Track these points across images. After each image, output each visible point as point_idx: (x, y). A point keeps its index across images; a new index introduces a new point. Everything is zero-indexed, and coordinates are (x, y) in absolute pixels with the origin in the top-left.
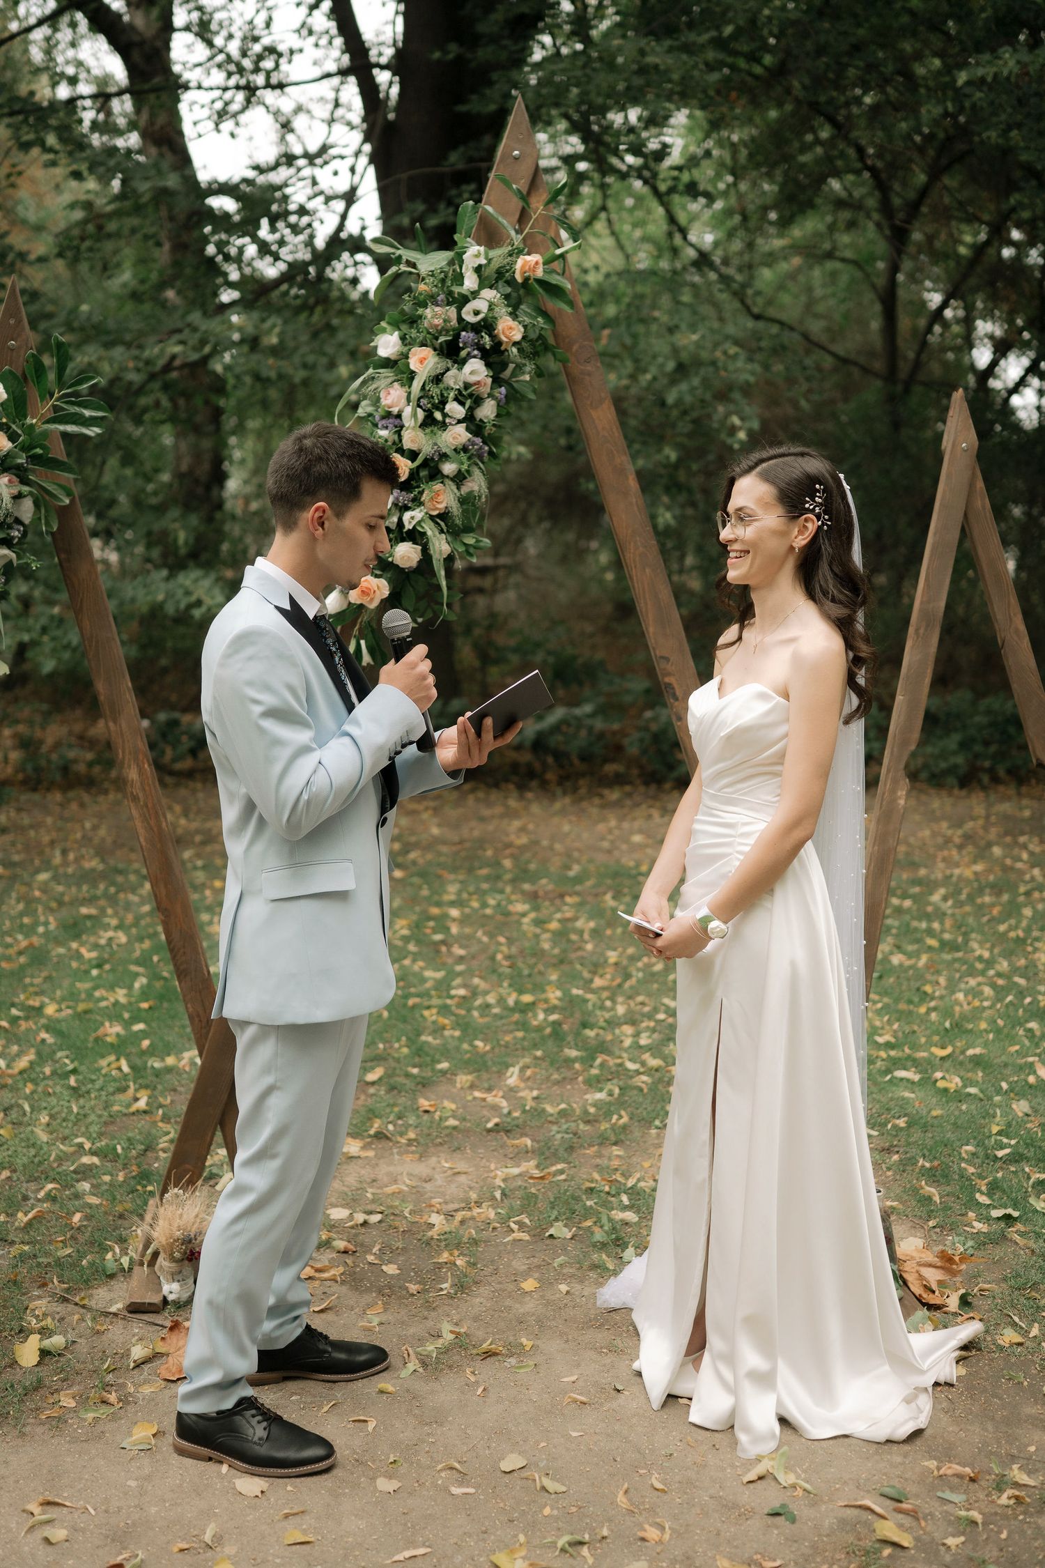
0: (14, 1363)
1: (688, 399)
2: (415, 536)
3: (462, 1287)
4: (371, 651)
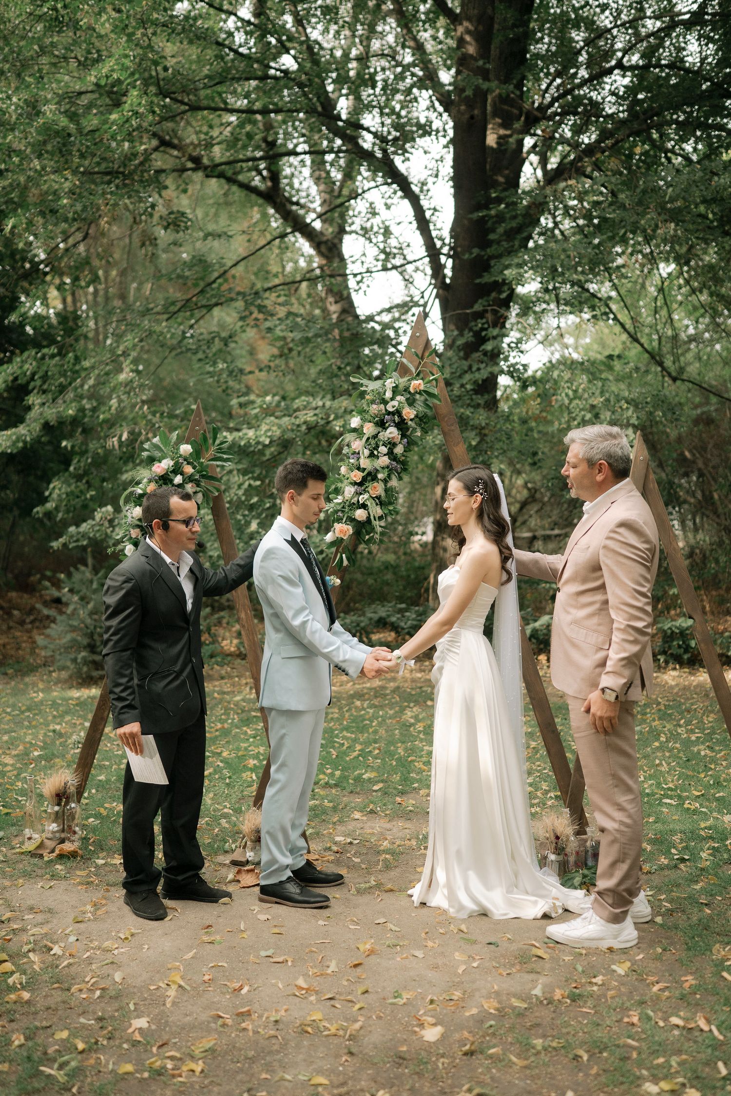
2: (364, 506)
4: (348, 559)
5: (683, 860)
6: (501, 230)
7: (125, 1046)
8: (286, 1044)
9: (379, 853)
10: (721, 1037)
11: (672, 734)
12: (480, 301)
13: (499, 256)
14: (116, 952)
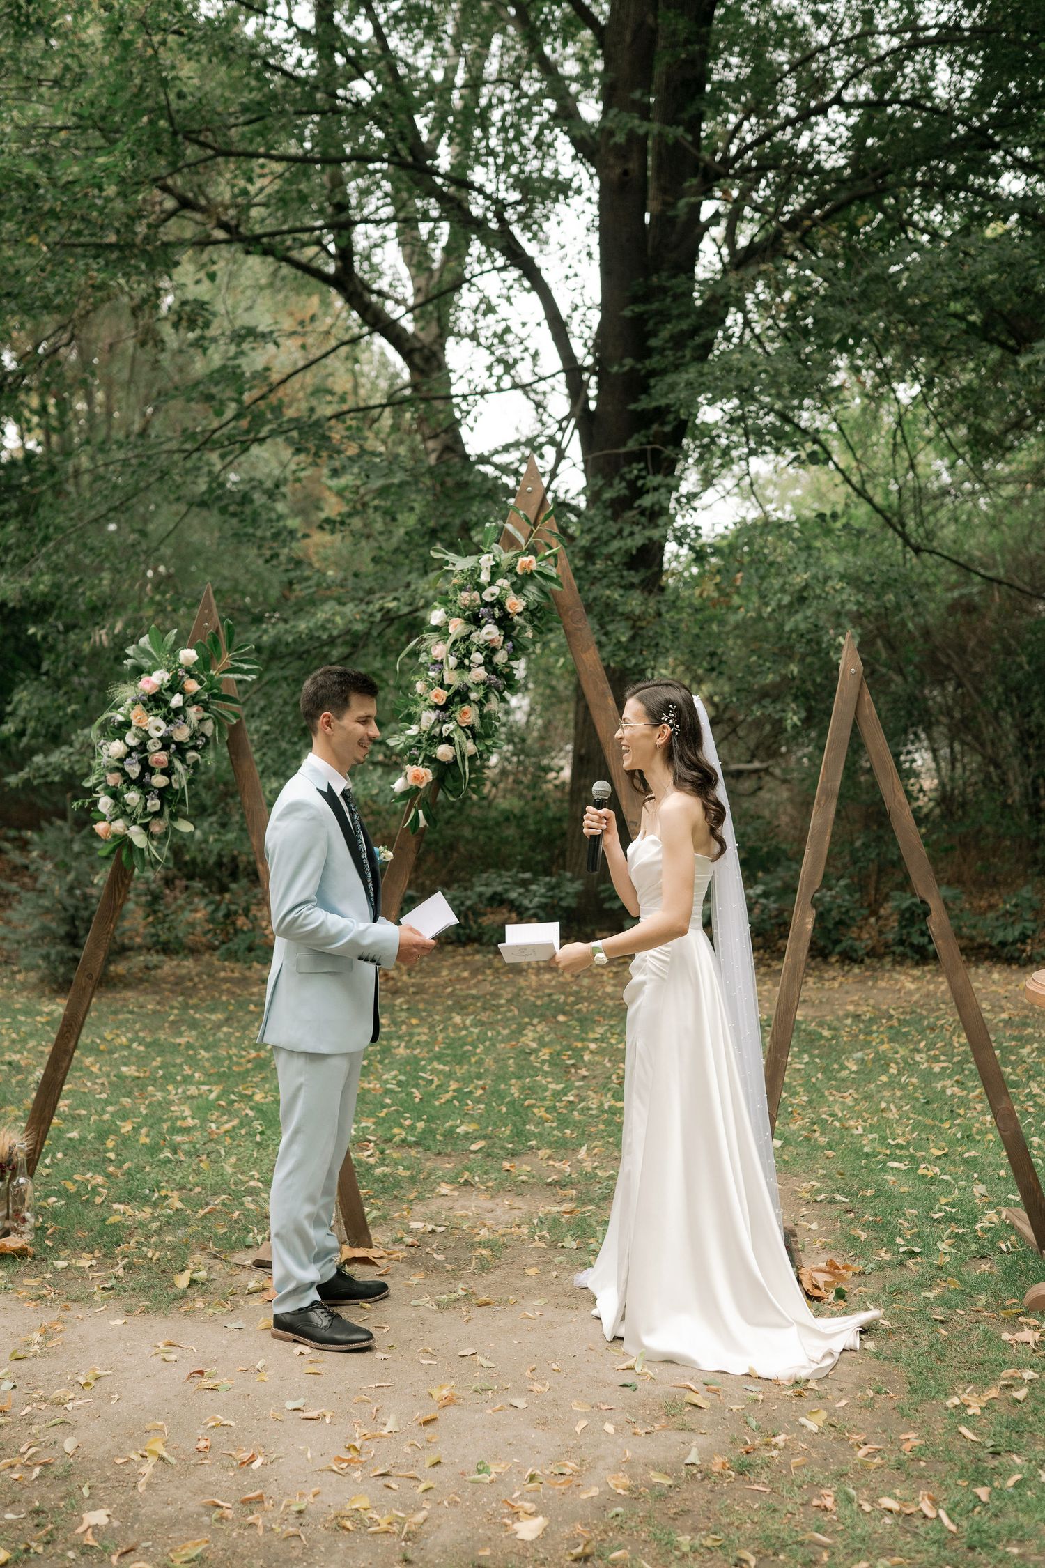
0: (173, 1285)
1: (803, 626)
2: (449, 740)
3: (484, 1268)
4: (427, 817)
5: (912, 1254)
6: (665, 333)
7: (71, 1554)
8: (311, 1549)
9: (472, 1246)
10: (953, 1528)
11: (906, 1062)
12: (636, 436)
13: (663, 372)
14: (69, 1406)
